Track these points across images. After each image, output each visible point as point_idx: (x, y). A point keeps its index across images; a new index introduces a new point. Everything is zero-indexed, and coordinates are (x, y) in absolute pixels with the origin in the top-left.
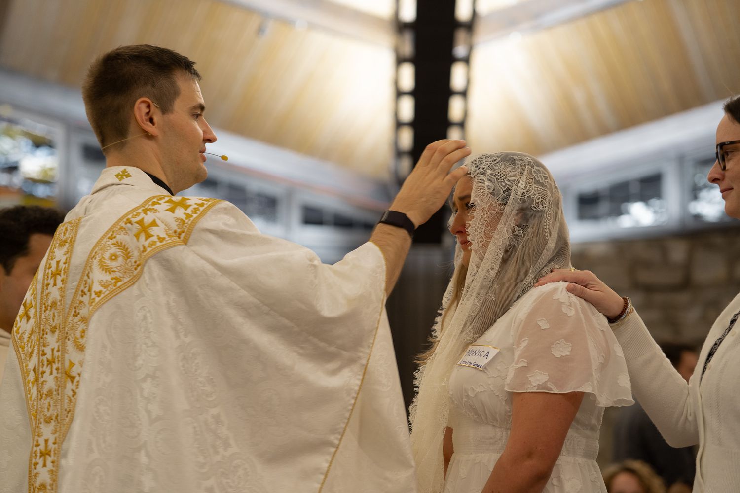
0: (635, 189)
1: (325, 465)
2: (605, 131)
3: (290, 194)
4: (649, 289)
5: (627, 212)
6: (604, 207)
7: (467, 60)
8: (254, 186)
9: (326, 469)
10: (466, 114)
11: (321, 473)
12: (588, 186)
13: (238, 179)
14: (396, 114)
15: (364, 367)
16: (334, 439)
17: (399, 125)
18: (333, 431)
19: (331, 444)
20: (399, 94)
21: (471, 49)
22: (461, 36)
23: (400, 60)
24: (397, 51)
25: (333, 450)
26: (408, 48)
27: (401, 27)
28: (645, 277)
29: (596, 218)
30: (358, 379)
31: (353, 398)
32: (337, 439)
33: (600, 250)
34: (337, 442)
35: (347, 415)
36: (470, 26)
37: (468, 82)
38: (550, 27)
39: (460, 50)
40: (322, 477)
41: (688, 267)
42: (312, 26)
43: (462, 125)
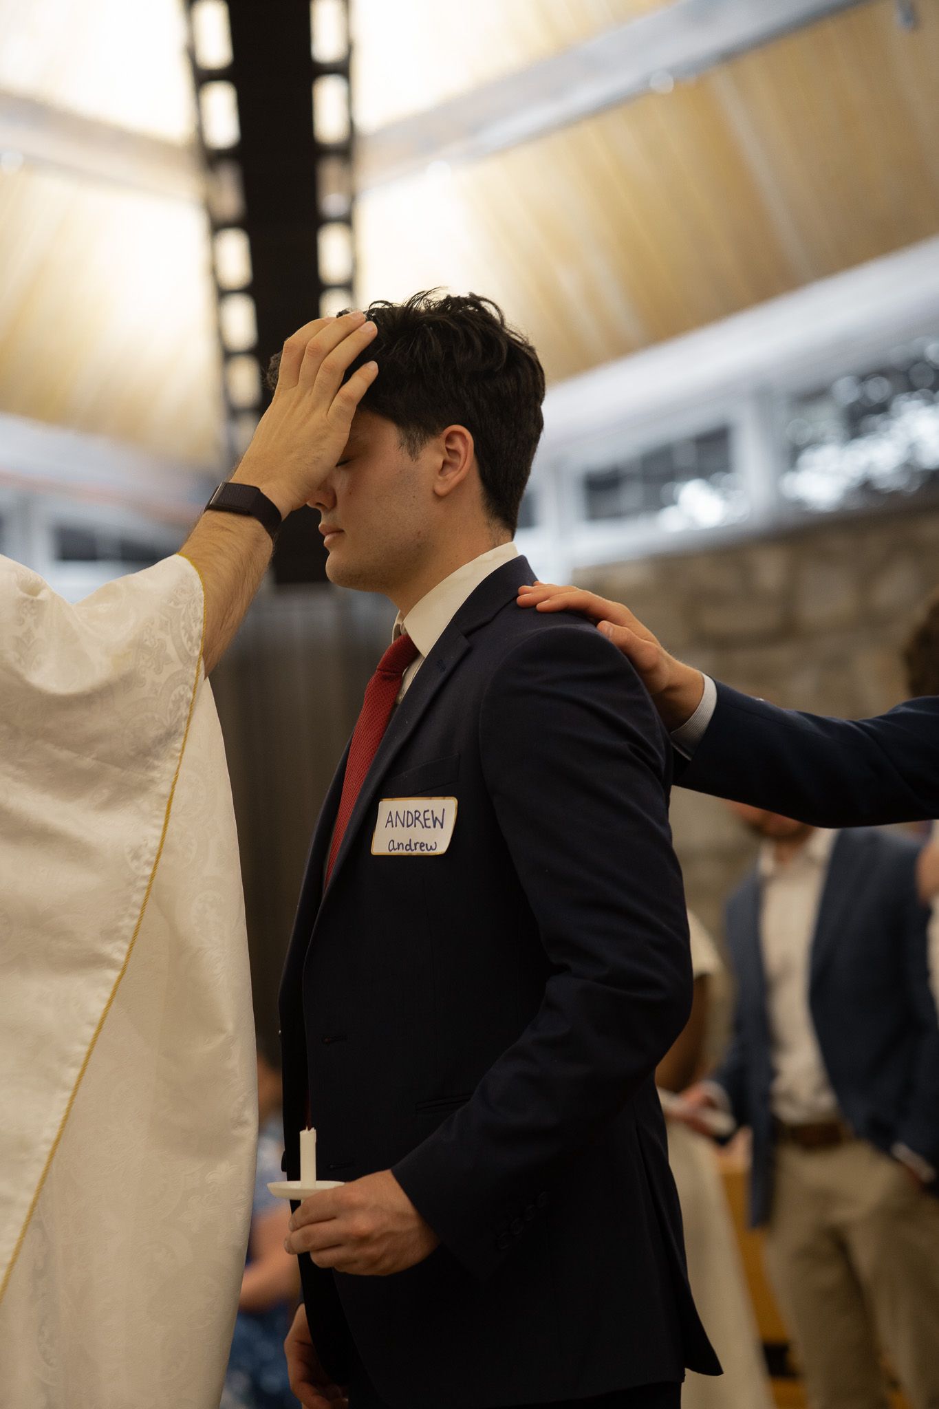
0: (685, 458)
1: (98, 1007)
2: (622, 348)
3: (26, 504)
5: (674, 502)
6: (631, 495)
7: (347, 221)
9: (100, 1016)
12: (601, 456)
14: (220, 333)
16: (114, 950)
17: (227, 355)
18: (110, 934)
20: (222, 294)
21: (352, 198)
22: (330, 172)
23: (217, 227)
24: (209, 208)
26: (230, 200)
27: (212, 159)
28: (718, 620)
29: (617, 515)
32: (120, 950)
33: (631, 577)
35: (138, 898)
36: (346, 151)
37: (355, 264)
38: (501, 151)
39: (332, 202)
41: (788, 598)
42: (33, 164)
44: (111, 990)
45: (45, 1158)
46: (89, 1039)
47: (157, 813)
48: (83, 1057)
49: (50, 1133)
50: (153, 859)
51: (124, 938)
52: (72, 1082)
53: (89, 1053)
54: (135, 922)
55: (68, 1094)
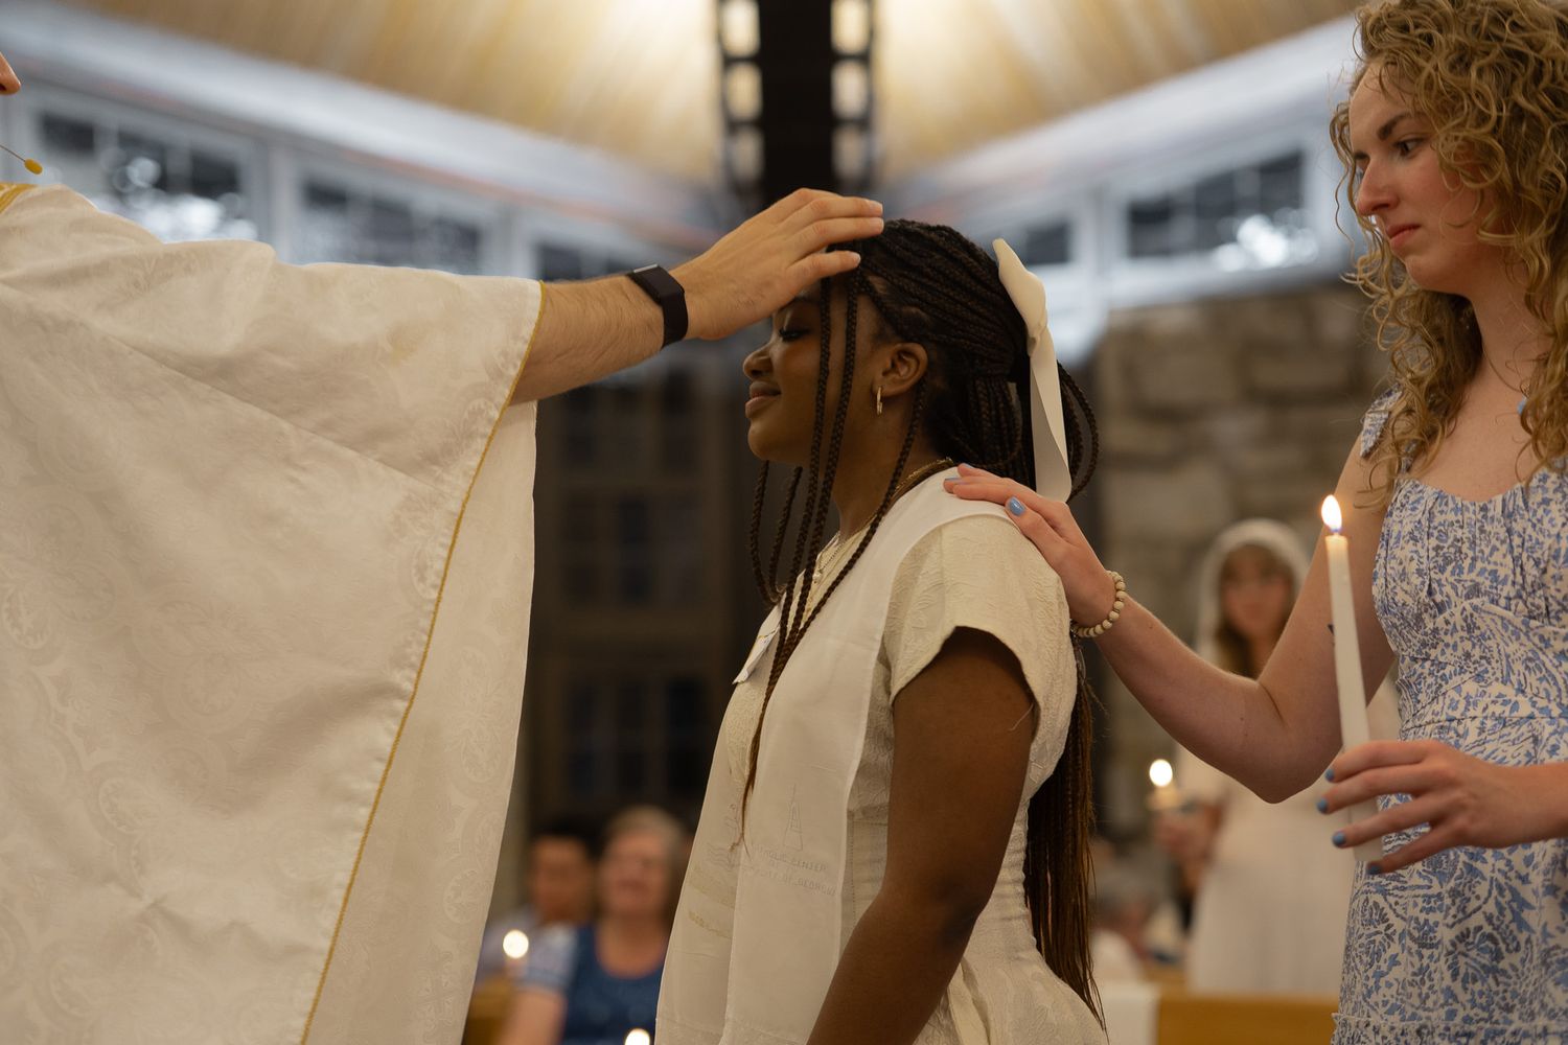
0: (1248, 188)
1: (385, 742)
2: (1182, 63)
3: (506, 218)
4: (1277, 401)
5: (1231, 238)
6: (1182, 229)
8: (428, 202)
9: (388, 750)
10: (872, 33)
11: (380, 760)
12: (1148, 184)
13: (394, 189)
14: (720, 37)
15: (457, 518)
16: (403, 679)
17: (728, 61)
18: (398, 662)
19: (397, 693)
25: (401, 705)
28: (1271, 375)
29: (1165, 252)
30: (442, 545)
31: (434, 586)
32: (409, 679)
33: (1174, 322)
34: (408, 687)
35: (425, 623)
40: (380, 768)
41: (1358, 352)
43: (864, 58)
44: (400, 722)
45: (340, 903)
46: (380, 777)
47: (446, 531)
48: (374, 795)
49: (343, 878)
50: (439, 582)
51: (412, 666)
52: (363, 821)
53: (380, 791)
54: (423, 649)
55: (360, 835)
